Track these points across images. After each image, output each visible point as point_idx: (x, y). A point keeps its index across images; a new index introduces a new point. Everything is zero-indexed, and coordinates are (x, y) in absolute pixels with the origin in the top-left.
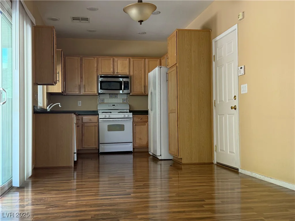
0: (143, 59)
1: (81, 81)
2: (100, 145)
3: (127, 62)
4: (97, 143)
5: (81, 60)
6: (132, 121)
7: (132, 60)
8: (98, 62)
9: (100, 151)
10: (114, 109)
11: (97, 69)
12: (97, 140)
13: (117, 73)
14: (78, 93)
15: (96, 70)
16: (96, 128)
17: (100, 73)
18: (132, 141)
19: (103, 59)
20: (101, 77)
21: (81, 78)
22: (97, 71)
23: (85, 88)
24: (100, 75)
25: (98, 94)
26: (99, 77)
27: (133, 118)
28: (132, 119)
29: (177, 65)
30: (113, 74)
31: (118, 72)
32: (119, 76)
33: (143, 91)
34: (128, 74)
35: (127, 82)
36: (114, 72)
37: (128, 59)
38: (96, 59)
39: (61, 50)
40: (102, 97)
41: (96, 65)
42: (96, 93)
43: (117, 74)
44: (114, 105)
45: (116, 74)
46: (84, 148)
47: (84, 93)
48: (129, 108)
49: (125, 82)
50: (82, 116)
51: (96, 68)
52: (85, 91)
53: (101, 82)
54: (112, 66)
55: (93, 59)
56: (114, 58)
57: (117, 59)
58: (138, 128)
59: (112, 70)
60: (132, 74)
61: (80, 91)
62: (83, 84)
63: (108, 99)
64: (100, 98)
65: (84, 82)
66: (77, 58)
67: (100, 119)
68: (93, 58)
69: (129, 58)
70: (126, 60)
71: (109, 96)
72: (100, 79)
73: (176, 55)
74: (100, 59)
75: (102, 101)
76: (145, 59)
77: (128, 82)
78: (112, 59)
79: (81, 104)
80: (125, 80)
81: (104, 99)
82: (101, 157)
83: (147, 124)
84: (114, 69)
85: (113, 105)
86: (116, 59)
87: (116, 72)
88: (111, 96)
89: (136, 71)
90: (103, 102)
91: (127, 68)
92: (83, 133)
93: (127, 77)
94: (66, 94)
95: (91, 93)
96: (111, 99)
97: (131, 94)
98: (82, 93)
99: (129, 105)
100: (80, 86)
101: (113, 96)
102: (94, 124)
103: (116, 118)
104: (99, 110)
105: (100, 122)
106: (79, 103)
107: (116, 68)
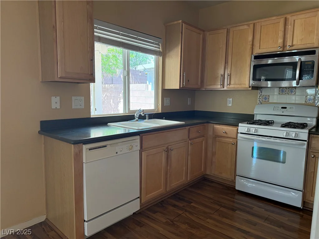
1: (226, 68)
2: (237, 177)
3: (316, 19)
5: (228, 32)
6: (305, 147)
8: (255, 31)
10: (284, 114)
11: (253, 45)
13: (292, 46)
14: (219, 87)
15: (250, 46)
16: (234, 148)
17: (258, 51)
19: (263, 23)
20: (256, 58)
21: (226, 62)
22: (252, 49)
23: (229, 78)
26: (253, 57)
28: (306, 143)
30: (281, 50)
31: (294, 43)
32: (293, 51)
34: (316, 45)
36: (284, 46)
39: (181, 21)
40: (265, 92)
41: (250, 38)
43: (291, 48)
44: (286, 108)
45: (287, 48)
47: (229, 87)
49: (306, 63)
51: (251, 43)
52: (230, 84)
53: (256, 67)
54: (281, 34)
55: (247, 27)
56: (288, 16)
57: (293, 17)
59: (280, 41)
61: (224, 84)
62: (229, 72)
63: (275, 97)
64: (263, 94)
65: (229, 70)
66: (222, 31)
68: (246, 27)
70: (316, 16)
71: (278, 91)
72: (253, 62)
74: (259, 25)
75: (265, 98)
77: (313, 61)
78: (282, 20)
79: (231, 103)
80: (305, 58)
81: (269, 96)
84: (285, 40)
85: (282, 108)
86: (291, 18)
87: (289, 43)
88: (283, 91)
90: (265, 101)
91: (316, 32)
93: (311, 52)
94: (204, 89)
95: (240, 86)
96: (283, 96)
98: (226, 87)
100: (223, 76)
101: (287, 91)
102: (231, 140)
103: (271, 137)
104: (256, 114)
105: (238, 138)
106: (228, 102)
107: (289, 36)
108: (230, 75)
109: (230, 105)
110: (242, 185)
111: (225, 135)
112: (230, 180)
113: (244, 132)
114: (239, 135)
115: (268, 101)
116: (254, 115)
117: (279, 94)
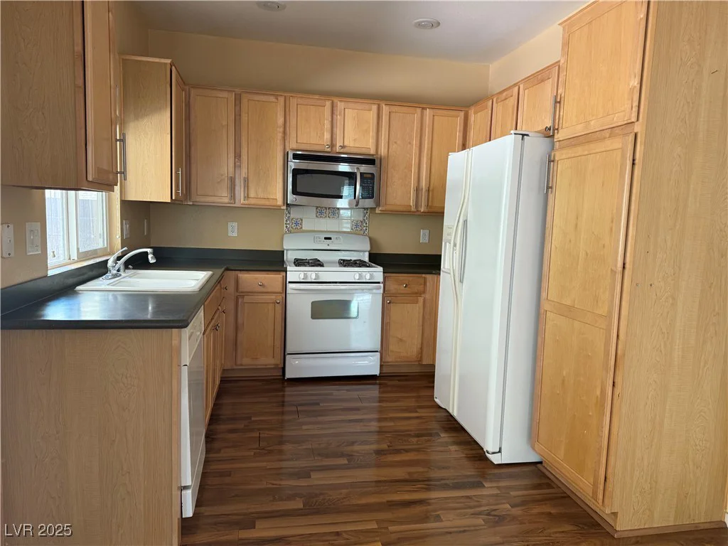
0: (419, 110)
1: (237, 166)
2: (288, 357)
3: (371, 115)
4: (279, 351)
5: (238, 100)
6: (381, 291)
7: (385, 109)
8: (287, 110)
9: (288, 376)
10: (329, 248)
11: (284, 133)
12: (279, 343)
13: (343, 147)
14: (226, 200)
15: (280, 135)
16: (279, 308)
17: (292, 145)
18: (378, 347)
19: (300, 101)
20: (296, 157)
21: (238, 156)
22: (284, 139)
23: (247, 186)
24: (293, 150)
25: (285, 207)
26: (291, 156)
27: (384, 283)
28: (382, 285)
29: (638, 128)
30: (329, 150)
31: (346, 144)
32: (342, 156)
33: (412, 203)
34: (372, 152)
35: (370, 176)
36: (332, 145)
37: (375, 108)
38: (281, 100)
39: (169, 61)
40: (295, 214)
41: (281, 121)
42: (280, 202)
43: (342, 151)
44: (330, 239)
45: (338, 149)
46: (241, 365)
47: (246, 202)
48: (369, 249)
49: (365, 175)
50: (237, 272)
51: (281, 130)
52: (247, 197)
53: (296, 172)
54: (327, 125)
55: (274, 100)
56: (336, 100)
57: (343, 104)
58: (396, 310)
59: (327, 136)
60: (383, 151)
61: (233, 197)
62: (244, 174)
63: (311, 221)
64: (292, 216)
65: (244, 171)
66: (225, 95)
67: (289, 282)
68: (272, 99)
69: (379, 105)
70: (370, 110)
71: (315, 212)
72: (293, 164)
73: (635, 82)
74: (294, 102)
75: (297, 224)
76: (423, 108)
77: (372, 174)
78: (328, 104)
79: (236, 231)
80: (364, 168)
81: (302, 220)
82: (290, 391)
83: (421, 299)
84: (334, 136)
85: (326, 238)
86: (340, 105)
87: (339, 143)
88: (321, 213)
89: (396, 143)
90: (297, 228)
91: (372, 133)
92: (240, 321)
93: (370, 161)
94: (191, 203)
95: (267, 203)
96: (322, 220)
97: (377, 211)
98: (241, 199)
99: (371, 239)
100: (232, 181)
101: (327, 213)
102: (273, 297)
103: (336, 283)
104: (287, 250)
105: (288, 291)
106: (230, 229)
107: (338, 132)
108: (246, 180)
109: (235, 234)
110: (297, 368)
111: (262, 289)
112: (272, 366)
113: (298, 280)
114: (290, 286)
115: (301, 228)
116: (283, 251)
117: (317, 216)
